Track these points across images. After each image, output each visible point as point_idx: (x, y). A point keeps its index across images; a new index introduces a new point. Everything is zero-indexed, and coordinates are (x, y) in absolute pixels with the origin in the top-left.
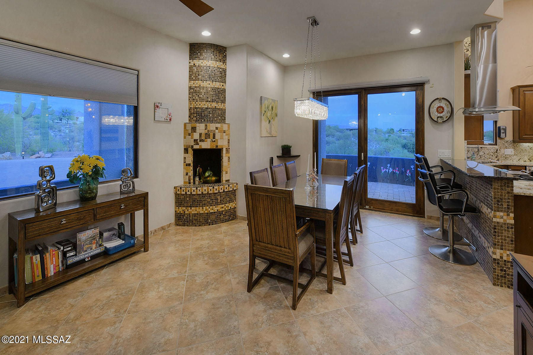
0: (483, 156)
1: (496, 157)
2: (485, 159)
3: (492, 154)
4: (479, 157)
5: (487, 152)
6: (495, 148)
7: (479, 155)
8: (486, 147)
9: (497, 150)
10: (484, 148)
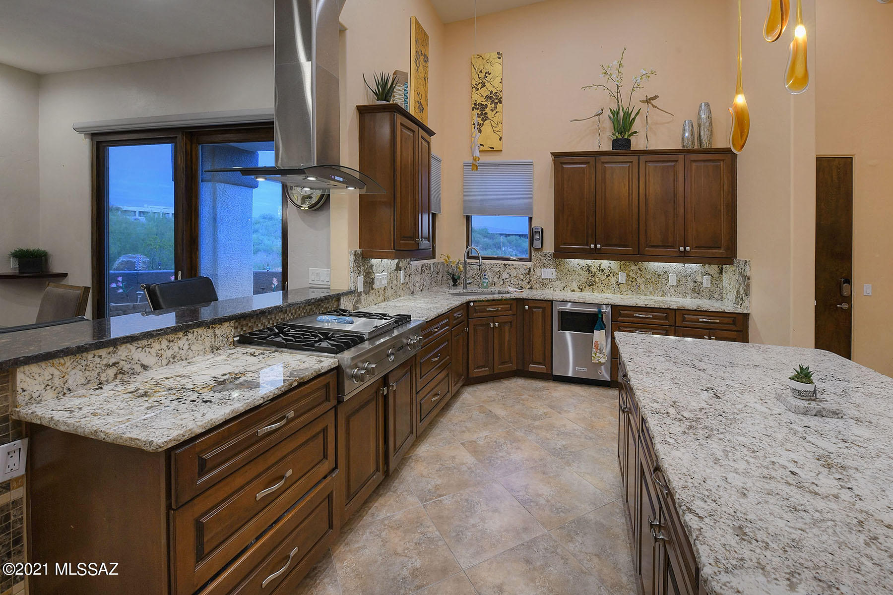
0: (507, 280)
1: (529, 283)
2: (511, 285)
3: (522, 277)
4: (502, 283)
5: (514, 273)
6: (526, 266)
7: (501, 279)
8: (513, 265)
9: (530, 270)
10: (509, 265)
